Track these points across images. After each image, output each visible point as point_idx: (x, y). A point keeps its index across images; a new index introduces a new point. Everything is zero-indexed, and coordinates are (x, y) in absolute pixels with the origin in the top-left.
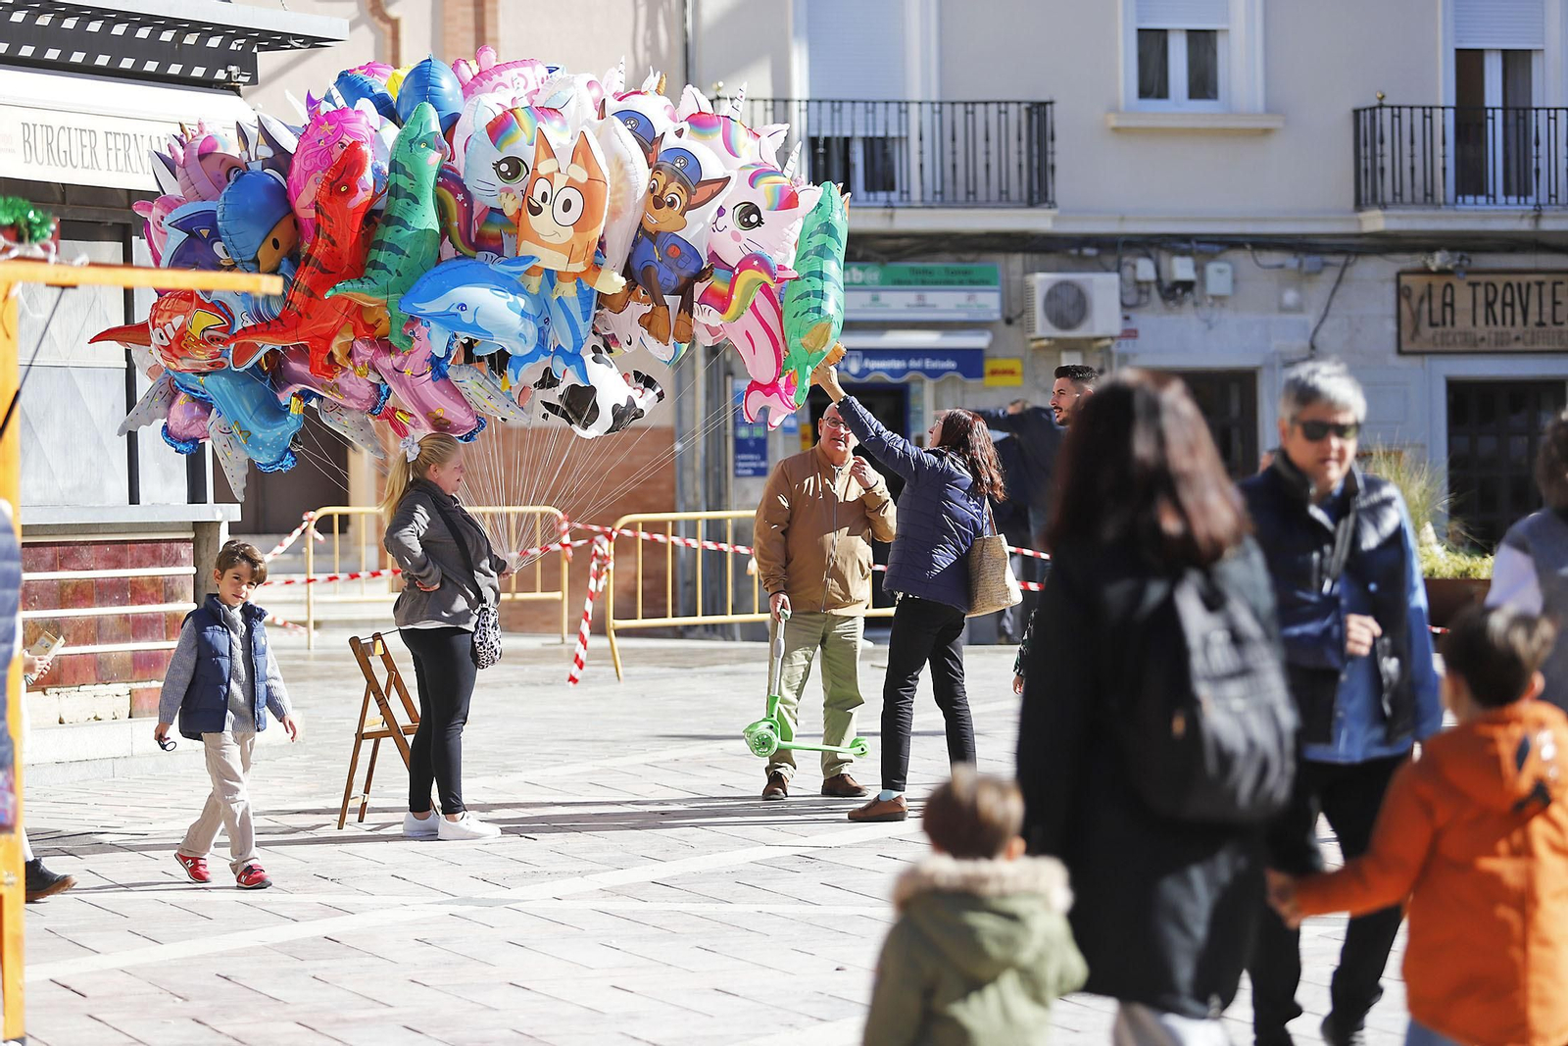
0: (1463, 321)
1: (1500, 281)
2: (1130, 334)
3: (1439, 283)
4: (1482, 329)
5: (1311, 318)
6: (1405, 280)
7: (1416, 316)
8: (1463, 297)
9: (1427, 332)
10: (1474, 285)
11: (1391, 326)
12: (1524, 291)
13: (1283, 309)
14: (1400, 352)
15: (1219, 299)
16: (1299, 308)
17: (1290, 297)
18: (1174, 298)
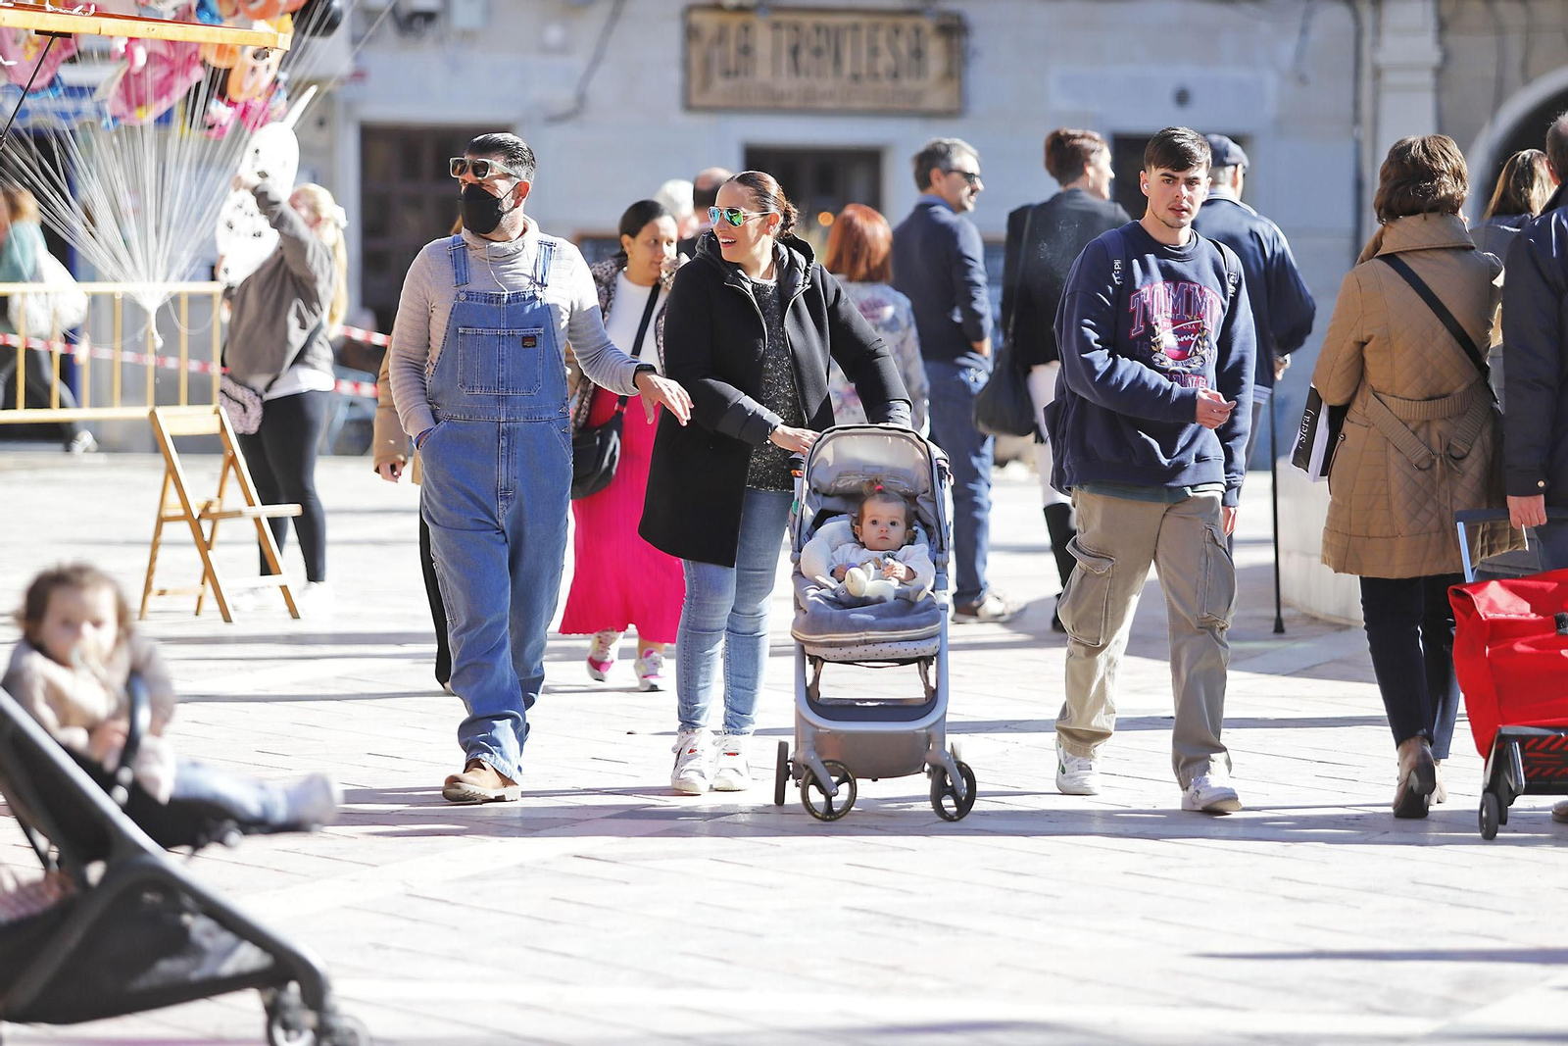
0: (763, 72)
1: (808, 21)
2: (359, 75)
3: (735, 21)
4: (786, 83)
5: (579, 62)
6: (698, 18)
7: (707, 64)
8: (763, 39)
9: (720, 84)
10: (777, 26)
11: (675, 76)
12: (835, 36)
13: (546, 50)
14: (688, 107)
15: (468, 36)
16: (563, 49)
17: (554, 34)
18: (411, 29)
